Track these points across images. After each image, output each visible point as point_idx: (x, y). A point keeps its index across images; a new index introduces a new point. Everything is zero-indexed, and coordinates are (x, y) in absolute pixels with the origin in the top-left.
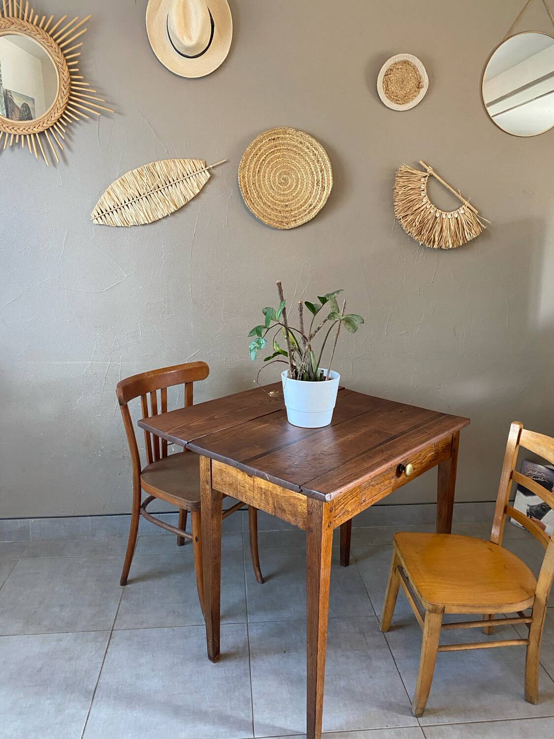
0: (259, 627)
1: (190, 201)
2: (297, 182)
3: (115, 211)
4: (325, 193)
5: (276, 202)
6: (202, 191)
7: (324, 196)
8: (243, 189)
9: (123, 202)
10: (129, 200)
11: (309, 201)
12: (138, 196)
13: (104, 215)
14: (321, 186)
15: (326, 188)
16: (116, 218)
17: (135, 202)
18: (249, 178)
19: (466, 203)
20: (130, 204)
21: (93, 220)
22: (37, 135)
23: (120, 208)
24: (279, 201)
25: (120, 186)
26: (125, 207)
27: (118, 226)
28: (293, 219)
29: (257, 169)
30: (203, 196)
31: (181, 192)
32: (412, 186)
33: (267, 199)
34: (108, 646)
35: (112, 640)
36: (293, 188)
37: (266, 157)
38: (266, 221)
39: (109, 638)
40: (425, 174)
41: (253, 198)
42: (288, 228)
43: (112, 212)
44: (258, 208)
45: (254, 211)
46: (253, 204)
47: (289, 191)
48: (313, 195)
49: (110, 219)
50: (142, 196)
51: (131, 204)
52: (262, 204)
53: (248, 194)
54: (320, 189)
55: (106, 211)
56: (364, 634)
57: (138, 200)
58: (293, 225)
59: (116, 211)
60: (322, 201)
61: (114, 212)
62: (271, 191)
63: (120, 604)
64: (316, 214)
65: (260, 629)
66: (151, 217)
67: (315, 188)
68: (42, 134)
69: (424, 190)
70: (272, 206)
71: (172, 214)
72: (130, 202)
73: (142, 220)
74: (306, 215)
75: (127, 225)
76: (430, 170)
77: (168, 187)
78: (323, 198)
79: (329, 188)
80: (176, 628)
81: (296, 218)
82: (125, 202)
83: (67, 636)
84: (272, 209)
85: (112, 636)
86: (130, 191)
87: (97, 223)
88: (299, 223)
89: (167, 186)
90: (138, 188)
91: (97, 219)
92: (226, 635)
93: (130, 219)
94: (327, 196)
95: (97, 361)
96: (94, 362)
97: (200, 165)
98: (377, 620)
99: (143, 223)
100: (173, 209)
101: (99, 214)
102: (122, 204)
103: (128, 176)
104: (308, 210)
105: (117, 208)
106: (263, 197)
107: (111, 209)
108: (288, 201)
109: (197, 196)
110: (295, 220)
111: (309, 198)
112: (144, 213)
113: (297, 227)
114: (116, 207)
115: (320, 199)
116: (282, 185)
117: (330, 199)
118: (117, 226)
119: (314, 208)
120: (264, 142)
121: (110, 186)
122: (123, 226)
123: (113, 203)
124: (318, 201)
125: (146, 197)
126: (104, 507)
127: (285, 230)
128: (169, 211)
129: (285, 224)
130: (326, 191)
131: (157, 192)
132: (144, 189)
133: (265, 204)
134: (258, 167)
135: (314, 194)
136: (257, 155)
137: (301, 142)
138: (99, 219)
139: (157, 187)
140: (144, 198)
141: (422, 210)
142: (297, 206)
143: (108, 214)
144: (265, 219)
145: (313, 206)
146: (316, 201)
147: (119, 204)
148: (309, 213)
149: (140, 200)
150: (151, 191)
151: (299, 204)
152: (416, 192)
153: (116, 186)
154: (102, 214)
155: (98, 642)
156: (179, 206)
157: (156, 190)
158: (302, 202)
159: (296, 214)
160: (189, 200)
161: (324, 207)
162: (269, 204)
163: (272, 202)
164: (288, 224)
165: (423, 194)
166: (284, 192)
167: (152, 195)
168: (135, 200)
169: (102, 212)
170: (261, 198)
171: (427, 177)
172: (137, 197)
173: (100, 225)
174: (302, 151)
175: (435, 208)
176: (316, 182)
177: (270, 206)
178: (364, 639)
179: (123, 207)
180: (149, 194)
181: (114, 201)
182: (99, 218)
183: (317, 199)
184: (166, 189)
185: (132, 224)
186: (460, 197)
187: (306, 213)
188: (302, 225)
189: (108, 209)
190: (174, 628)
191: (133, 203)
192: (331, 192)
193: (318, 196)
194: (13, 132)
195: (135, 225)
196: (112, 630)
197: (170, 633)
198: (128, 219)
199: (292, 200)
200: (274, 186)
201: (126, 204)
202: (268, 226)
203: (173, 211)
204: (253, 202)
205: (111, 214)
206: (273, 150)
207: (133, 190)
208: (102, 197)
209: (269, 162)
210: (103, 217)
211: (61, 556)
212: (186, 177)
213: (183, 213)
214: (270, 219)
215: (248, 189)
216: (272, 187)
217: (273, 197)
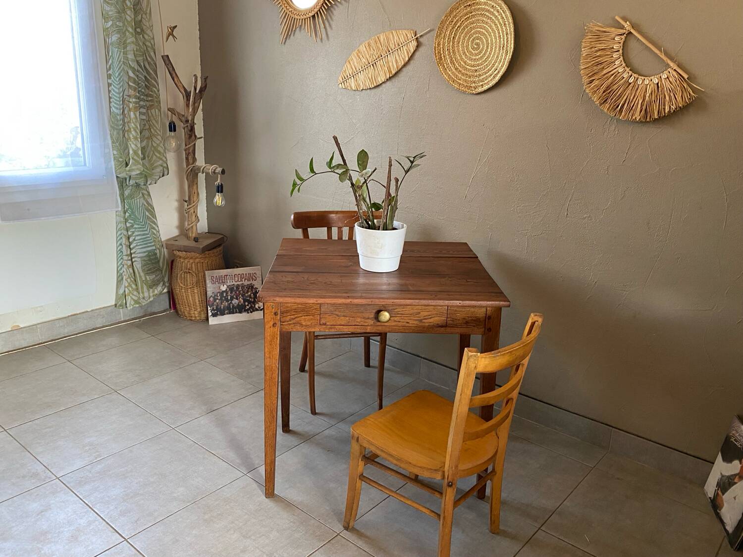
2: (487, 47)
4: (508, 57)
5: (468, 67)
6: (411, 58)
7: (507, 60)
8: (437, 55)
10: (362, 68)
11: (495, 65)
13: (346, 81)
14: (505, 50)
15: (509, 52)
16: (353, 83)
18: (444, 45)
19: (672, 64)
20: (362, 71)
21: (339, 84)
22: (311, 18)
23: (356, 75)
24: (470, 66)
25: (356, 56)
27: (354, 89)
28: (480, 84)
29: (453, 36)
30: (412, 62)
31: (396, 60)
32: (602, 46)
33: (460, 64)
36: (483, 53)
37: (461, 24)
38: (457, 86)
40: (622, 31)
41: (446, 63)
42: (475, 93)
44: (449, 73)
45: (445, 76)
46: (446, 69)
47: (479, 56)
50: (371, 63)
52: (454, 70)
53: (443, 60)
54: (504, 53)
55: (347, 77)
58: (480, 90)
60: (505, 65)
62: (463, 57)
64: (499, 79)
65: (335, 432)
66: (374, 82)
67: (501, 52)
68: (314, 16)
69: (618, 51)
70: (463, 71)
71: (388, 80)
73: (368, 85)
74: (491, 80)
75: (359, 89)
76: (627, 25)
78: (506, 62)
79: (511, 52)
81: (483, 83)
82: (359, 70)
83: (239, 381)
84: (463, 74)
86: (363, 61)
88: (486, 87)
89: (387, 55)
90: (368, 57)
94: (509, 60)
97: (410, 35)
99: (369, 88)
100: (389, 75)
101: (342, 80)
102: (357, 71)
103: (362, 48)
104: (493, 75)
105: (354, 75)
106: (455, 63)
107: (350, 75)
108: (478, 65)
109: (406, 64)
110: (482, 85)
111: (495, 62)
112: (370, 79)
113: (482, 92)
115: (504, 63)
116: (474, 51)
119: (499, 72)
120: (459, 9)
121: (350, 57)
122: (356, 89)
123: (352, 71)
125: (373, 65)
127: (473, 94)
128: (386, 78)
129: (473, 89)
130: (508, 55)
132: (372, 58)
133: (456, 69)
134: (453, 33)
135: (499, 58)
136: (452, 22)
137: (493, 6)
139: (380, 56)
140: (371, 66)
141: (613, 75)
142: (485, 70)
143: (348, 79)
145: (497, 70)
146: (501, 65)
147: (355, 71)
148: (494, 77)
149: (369, 67)
150: (376, 59)
151: (487, 69)
152: (607, 53)
153: (354, 57)
156: (393, 73)
158: (489, 67)
159: (483, 78)
160: (400, 67)
162: (461, 69)
163: (463, 67)
164: (476, 89)
165: (615, 55)
166: (475, 57)
167: (376, 63)
168: (365, 67)
169: (345, 78)
171: (625, 35)
172: (367, 65)
173: (343, 88)
174: (493, 14)
175: (630, 72)
176: (502, 46)
177: (460, 71)
179: (358, 74)
181: (352, 68)
182: (343, 83)
184: (386, 57)
186: (663, 56)
187: (491, 78)
188: (487, 90)
191: (364, 70)
193: (503, 60)
194: (299, 18)
195: (363, 89)
198: (360, 85)
199: (481, 65)
200: (468, 51)
204: (446, 67)
205: (350, 79)
206: (468, 16)
207: (365, 59)
208: (345, 66)
209: (464, 29)
212: (399, 46)
213: (397, 78)
214: (460, 84)
215: (442, 55)
216: (465, 52)
217: (465, 63)
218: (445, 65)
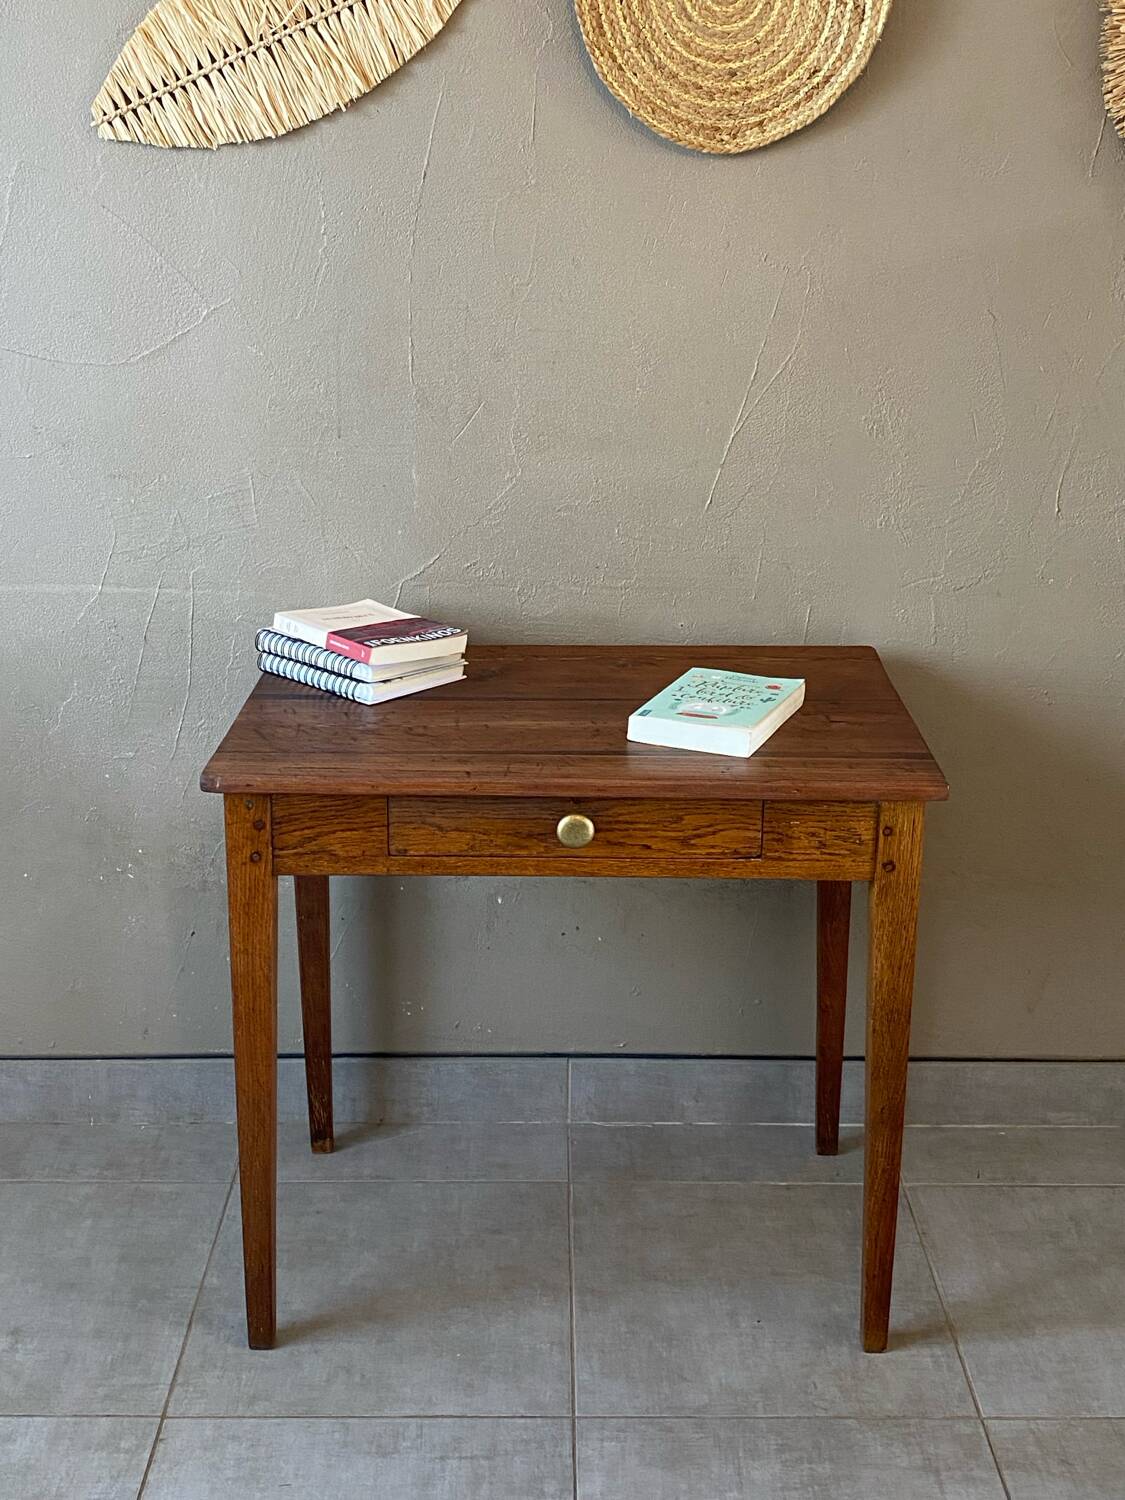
0: (606, 1433)
1: (413, 58)
3: (168, 96)
4: (864, 30)
5: (698, 60)
6: (450, 25)
7: (862, 39)
8: (587, 17)
9: (194, 68)
10: (213, 60)
11: (812, 57)
12: (242, 43)
13: (134, 111)
14: (851, 6)
15: (868, 13)
16: (173, 122)
17: (231, 65)
20: (216, 72)
21: (98, 126)
23: (184, 88)
24: (708, 58)
25: (183, 11)
26: (202, 82)
27: (179, 145)
28: (752, 120)
30: (454, 41)
31: (384, 32)
33: (669, 50)
34: (149, 1466)
35: (161, 1447)
36: (757, 11)
38: (664, 128)
39: (151, 1442)
41: (619, 48)
42: (734, 150)
43: (159, 100)
44: (636, 82)
45: (621, 92)
46: (620, 68)
47: (741, 24)
48: (822, 39)
49: (151, 124)
50: (257, 43)
51: (220, 71)
52: (650, 70)
53: (603, 34)
54: (848, 16)
55: (141, 96)
56: (937, 1472)
57: (243, 58)
58: (753, 139)
59: (172, 95)
60: (854, 56)
61: (166, 99)
62: (681, 25)
63: (186, 1337)
64: (832, 102)
65: (612, 1440)
66: (285, 115)
67: (831, 13)
70: (683, 76)
71: (353, 104)
72: (216, 65)
73: (254, 127)
74: (797, 105)
75: (205, 144)
77: (338, 14)
78: (859, 47)
79: (879, 12)
80: (356, 1420)
81: (763, 116)
82: (200, 67)
83: (28, 1426)
84: (684, 86)
85: (161, 1436)
86: (217, 29)
87: (113, 137)
88: (775, 131)
89: (336, 9)
90: (243, 16)
91: (110, 123)
92: (507, 1453)
93: (215, 122)
94: (873, 41)
95: (119, 585)
96: (107, 589)
98: (982, 1430)
99: (258, 136)
100: (355, 87)
101: (117, 107)
102: (189, 73)
104: (806, 89)
105: (176, 87)
106: (653, 44)
107: (154, 90)
108: (739, 56)
109: (433, 45)
110: (760, 124)
111: (810, 45)
112: (261, 103)
113: (765, 148)
114: (172, 82)
115: (848, 50)
116: (718, 4)
117: (881, 52)
118: (174, 147)
119: (827, 80)
121: (151, 13)
122: (194, 145)
123: (161, 69)
124: (839, 58)
125: (268, 49)
126: (146, 1031)
127: (728, 155)
128: (342, 98)
129: (726, 138)
130: (867, 22)
131: (303, 30)
132: (263, 20)
133: (659, 67)
135: (826, 33)
138: (117, 122)
139: (303, 15)
140: (262, 53)
142: (768, 74)
143: (148, 106)
144: (661, 122)
145: (822, 73)
146: (834, 56)
147: (182, 74)
148: (809, 97)
149: (250, 58)
150: (285, 27)
151: (776, 69)
153: (170, 11)
154: (127, 105)
155: (118, 1450)
156: (375, 79)
157: (302, 25)
158: (783, 63)
159: (762, 101)
160: (408, 57)
161: (859, 79)
162: (674, 68)
163: (684, 61)
164: (735, 137)
166: (727, 28)
167: (286, 41)
168: (231, 58)
169: (128, 101)
170: (647, 47)
172: (238, 49)
173: (119, 142)
177: (675, 76)
178: (937, 1490)
179: (194, 82)
180: (277, 37)
181: (164, 61)
182: (118, 119)
183: (838, 50)
184: (333, 19)
185: (222, 141)
187: (797, 98)
188: (782, 140)
189: (147, 90)
190: (349, 1420)
191: (227, 69)
192: (886, 25)
193: (841, 39)
195: (232, 143)
196: (163, 1417)
197: (337, 1435)
198: (213, 126)
199: (751, 54)
200: (694, 7)
201: (202, 72)
202: (670, 145)
203: (355, 94)
204: (620, 61)
205: (154, 105)
207: (225, 24)
208: (126, 49)
210: (130, 117)
211: (18, 1175)
213: (388, 100)
214: (678, 120)
215: (603, 17)
216: (685, 9)
217: (687, 45)
218: (616, 52)
